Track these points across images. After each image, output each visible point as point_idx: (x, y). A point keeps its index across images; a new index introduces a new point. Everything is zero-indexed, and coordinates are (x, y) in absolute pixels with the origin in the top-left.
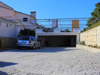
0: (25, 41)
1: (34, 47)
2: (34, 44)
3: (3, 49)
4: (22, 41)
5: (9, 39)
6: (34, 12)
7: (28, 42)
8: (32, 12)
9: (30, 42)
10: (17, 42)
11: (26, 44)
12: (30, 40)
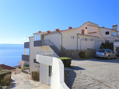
0: (101, 53)
1: (109, 58)
2: (109, 55)
3: (86, 58)
4: (99, 53)
5: (91, 51)
6: (115, 26)
7: (103, 54)
8: (114, 26)
9: (105, 54)
10: (96, 53)
11: (102, 55)
12: (105, 52)
